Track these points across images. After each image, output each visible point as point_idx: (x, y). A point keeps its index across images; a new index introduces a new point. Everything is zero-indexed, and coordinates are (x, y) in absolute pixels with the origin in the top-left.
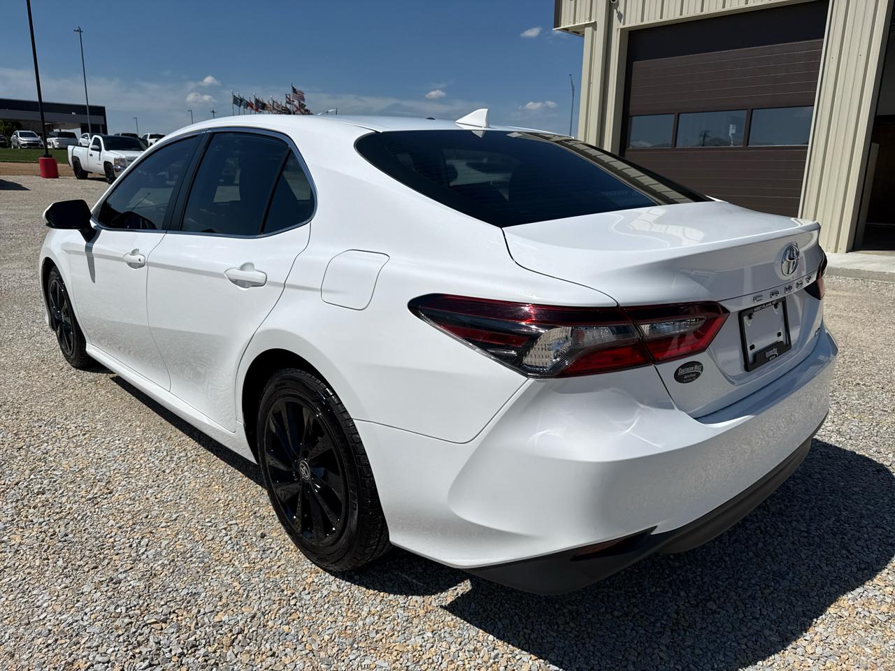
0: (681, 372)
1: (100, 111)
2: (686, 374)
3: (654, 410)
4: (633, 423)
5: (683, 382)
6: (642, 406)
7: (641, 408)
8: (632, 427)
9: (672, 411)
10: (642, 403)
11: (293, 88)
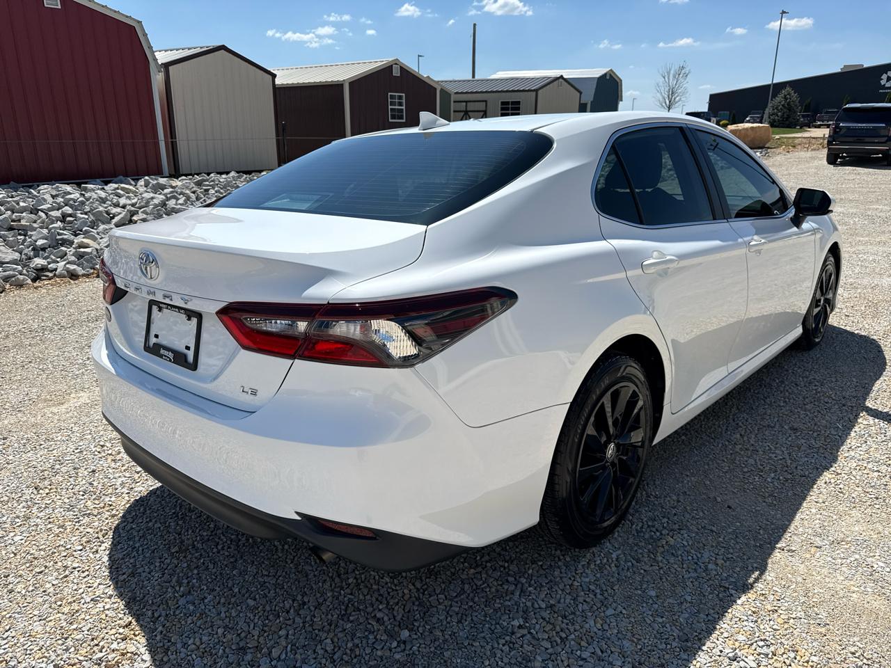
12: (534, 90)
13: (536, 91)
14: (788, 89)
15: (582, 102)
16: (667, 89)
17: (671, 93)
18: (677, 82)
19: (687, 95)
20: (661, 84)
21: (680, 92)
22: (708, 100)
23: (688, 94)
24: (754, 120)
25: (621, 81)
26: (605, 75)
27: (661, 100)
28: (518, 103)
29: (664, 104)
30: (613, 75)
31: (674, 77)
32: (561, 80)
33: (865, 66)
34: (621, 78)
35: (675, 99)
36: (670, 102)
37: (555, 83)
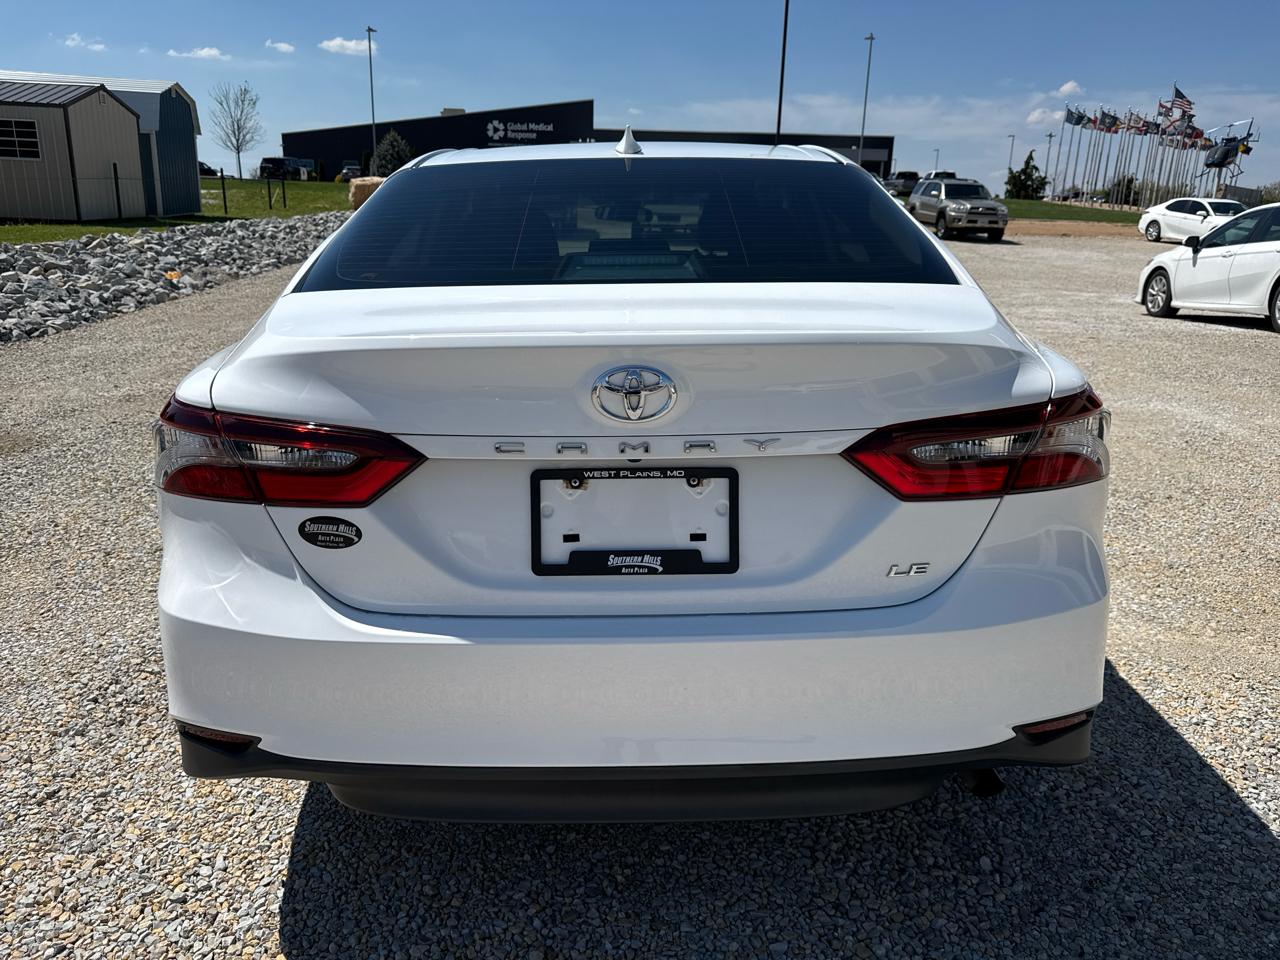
0: (311, 528)
1: (886, 143)
2: (323, 534)
3: (263, 571)
4: (227, 579)
5: (316, 545)
6: (247, 560)
7: (245, 562)
8: (223, 584)
9: (292, 582)
10: (249, 555)
11: (1177, 90)
12: (59, 106)
13: (64, 107)
14: (393, 133)
15: (142, 132)
16: (229, 121)
17: (236, 127)
18: (242, 112)
19: (261, 132)
20: (218, 113)
21: (251, 127)
22: (281, 142)
23: (263, 130)
24: (354, 173)
25: (194, 102)
26: (169, 90)
27: (224, 137)
28: (31, 125)
29: (229, 144)
30: (180, 92)
31: (237, 103)
32: (101, 92)
33: (467, 111)
34: (195, 100)
35: (244, 136)
36: (238, 141)
37: (96, 95)
